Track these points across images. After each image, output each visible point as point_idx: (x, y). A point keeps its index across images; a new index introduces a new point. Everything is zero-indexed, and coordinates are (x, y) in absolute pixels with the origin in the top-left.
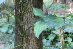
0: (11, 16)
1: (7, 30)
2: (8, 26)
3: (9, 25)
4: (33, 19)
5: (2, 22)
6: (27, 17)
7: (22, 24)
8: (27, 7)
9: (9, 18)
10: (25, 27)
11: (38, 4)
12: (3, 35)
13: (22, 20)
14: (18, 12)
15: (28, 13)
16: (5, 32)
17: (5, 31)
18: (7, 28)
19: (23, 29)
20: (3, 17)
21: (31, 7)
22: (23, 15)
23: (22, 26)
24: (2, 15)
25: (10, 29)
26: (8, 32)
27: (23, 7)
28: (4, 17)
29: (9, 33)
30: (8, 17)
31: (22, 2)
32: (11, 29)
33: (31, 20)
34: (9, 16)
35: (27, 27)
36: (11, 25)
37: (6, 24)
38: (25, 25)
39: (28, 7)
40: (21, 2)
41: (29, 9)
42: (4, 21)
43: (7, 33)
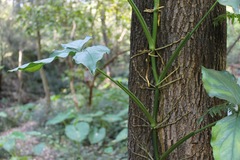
0: (96, 88)
1: (86, 133)
2: (90, 120)
3: (92, 115)
4: (195, 108)
5: (71, 108)
6: (174, 99)
7: (157, 123)
8: (173, 64)
9: (91, 93)
10: (168, 133)
11: (212, 54)
12: (75, 150)
13: (158, 111)
14: (142, 81)
15: (179, 87)
16: (80, 140)
17: (79, 136)
18: (87, 126)
19: (158, 141)
20: (73, 91)
21: (188, 63)
22: (160, 91)
23: (158, 130)
24: (71, 85)
25: (96, 129)
26: (90, 139)
27: (158, 66)
28: (76, 90)
29: (92, 142)
30: (89, 90)
31: (157, 47)
32: (99, 128)
33: (189, 110)
34: (92, 87)
35: (174, 135)
36: (99, 117)
37: (83, 113)
38: (168, 128)
39: (177, 65)
40: (152, 47)
41: (181, 73)
42: (76, 104)
43: (87, 143)
